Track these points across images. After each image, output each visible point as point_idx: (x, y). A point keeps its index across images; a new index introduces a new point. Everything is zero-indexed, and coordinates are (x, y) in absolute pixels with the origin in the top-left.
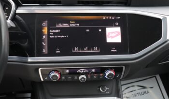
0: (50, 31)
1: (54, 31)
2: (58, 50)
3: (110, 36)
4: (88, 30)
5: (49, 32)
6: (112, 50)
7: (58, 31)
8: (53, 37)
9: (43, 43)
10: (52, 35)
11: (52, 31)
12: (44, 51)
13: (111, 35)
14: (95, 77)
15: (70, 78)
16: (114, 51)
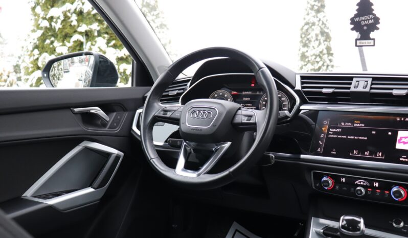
0: (331, 130)
1: (334, 130)
2: (334, 151)
3: (401, 141)
4: (374, 132)
5: (328, 131)
6: (401, 159)
7: (338, 130)
8: (333, 136)
9: (320, 142)
10: (331, 134)
11: (332, 130)
12: (319, 150)
13: (404, 140)
14: (378, 194)
15: (345, 188)
16: (404, 160)
